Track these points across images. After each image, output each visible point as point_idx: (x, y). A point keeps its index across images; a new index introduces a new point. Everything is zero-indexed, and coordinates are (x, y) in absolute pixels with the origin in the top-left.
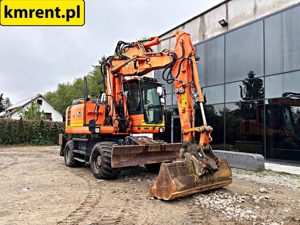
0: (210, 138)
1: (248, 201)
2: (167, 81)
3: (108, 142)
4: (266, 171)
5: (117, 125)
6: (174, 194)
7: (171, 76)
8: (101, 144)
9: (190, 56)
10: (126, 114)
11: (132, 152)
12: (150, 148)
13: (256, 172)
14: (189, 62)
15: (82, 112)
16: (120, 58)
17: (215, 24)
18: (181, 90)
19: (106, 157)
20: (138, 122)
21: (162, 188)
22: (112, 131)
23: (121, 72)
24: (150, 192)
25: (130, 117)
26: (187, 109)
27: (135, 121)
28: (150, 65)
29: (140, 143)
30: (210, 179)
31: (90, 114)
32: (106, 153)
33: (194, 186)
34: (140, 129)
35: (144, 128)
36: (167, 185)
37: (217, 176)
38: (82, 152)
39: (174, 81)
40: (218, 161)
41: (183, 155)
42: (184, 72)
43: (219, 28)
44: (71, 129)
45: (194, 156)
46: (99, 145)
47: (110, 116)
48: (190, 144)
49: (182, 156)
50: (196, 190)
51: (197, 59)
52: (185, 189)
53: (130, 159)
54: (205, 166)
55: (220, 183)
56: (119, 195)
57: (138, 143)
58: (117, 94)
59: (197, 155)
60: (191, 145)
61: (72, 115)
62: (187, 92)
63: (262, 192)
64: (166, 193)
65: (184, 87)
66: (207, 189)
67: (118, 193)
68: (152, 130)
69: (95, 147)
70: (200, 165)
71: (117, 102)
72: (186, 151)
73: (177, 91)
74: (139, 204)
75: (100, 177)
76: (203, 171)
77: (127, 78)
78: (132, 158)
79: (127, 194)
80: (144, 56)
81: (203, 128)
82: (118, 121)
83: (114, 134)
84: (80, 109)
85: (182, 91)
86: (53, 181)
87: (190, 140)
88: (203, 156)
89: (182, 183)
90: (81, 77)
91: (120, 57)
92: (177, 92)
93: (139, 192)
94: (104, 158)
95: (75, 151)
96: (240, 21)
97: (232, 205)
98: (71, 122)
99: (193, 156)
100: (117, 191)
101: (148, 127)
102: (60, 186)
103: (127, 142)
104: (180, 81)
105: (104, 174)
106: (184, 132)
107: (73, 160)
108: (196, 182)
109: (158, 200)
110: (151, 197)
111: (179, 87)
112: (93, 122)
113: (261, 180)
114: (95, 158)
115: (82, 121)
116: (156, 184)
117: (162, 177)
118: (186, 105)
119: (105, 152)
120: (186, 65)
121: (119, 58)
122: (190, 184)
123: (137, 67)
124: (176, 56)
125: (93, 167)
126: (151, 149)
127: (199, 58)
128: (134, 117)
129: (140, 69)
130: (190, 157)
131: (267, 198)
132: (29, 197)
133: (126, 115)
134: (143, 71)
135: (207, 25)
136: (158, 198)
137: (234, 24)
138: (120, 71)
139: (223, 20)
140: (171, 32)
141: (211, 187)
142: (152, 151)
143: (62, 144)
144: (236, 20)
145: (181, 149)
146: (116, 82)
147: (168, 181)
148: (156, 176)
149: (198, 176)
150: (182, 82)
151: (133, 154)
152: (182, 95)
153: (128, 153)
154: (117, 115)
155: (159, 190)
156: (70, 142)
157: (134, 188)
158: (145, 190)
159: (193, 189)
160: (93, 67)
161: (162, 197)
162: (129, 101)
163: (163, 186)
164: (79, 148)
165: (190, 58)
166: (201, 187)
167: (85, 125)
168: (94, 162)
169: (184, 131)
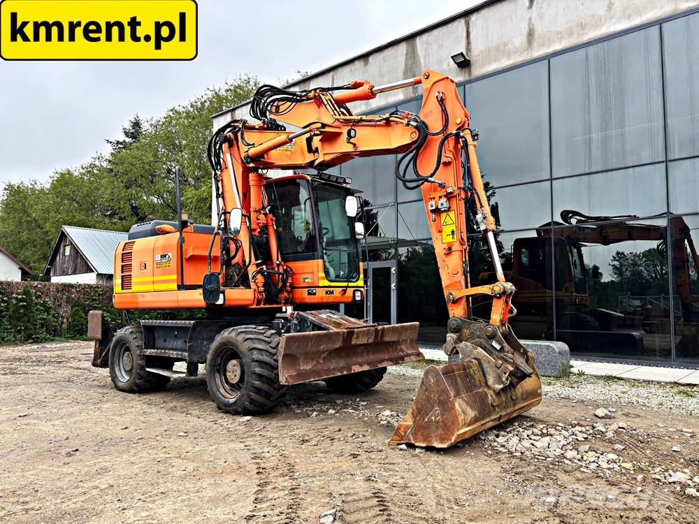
0: (511, 307)
1: (594, 435)
2: (404, 182)
3: (254, 326)
4: (575, 375)
5: (260, 285)
6: (461, 431)
7: (416, 172)
8: (241, 332)
9: (461, 128)
10: (278, 260)
11: (322, 347)
12: (355, 336)
13: (557, 378)
14: (461, 142)
15: (173, 255)
16: (265, 126)
17: (440, 61)
18: (442, 204)
19: (257, 361)
20: (307, 278)
21: (430, 421)
22: (249, 300)
23: (266, 159)
24: (396, 434)
25: (287, 266)
26: (456, 246)
27: (299, 276)
28: (354, 145)
29: (331, 327)
30: (511, 398)
31: (194, 259)
32: (255, 352)
33: (489, 414)
34: (315, 294)
35: (324, 292)
36: (442, 415)
37: (521, 391)
38: (177, 354)
39: (423, 183)
40: (527, 356)
41: (455, 347)
42: (447, 164)
43: (450, 69)
44: (136, 297)
45: (481, 348)
46: (233, 334)
47: (238, 263)
48: (469, 324)
49: (453, 349)
50: (492, 421)
51: (475, 137)
52: (476, 420)
53: (318, 362)
54: (511, 369)
55: (526, 404)
56: (319, 447)
57: (327, 325)
58: (256, 211)
59: (488, 346)
60: (471, 326)
61: (135, 263)
62: (455, 209)
63: (603, 418)
64: (440, 431)
65: (449, 196)
66: (506, 419)
67: (314, 442)
68: (340, 295)
69: (219, 339)
70: (499, 368)
71: (255, 230)
72: (460, 340)
73: (432, 206)
74: (387, 461)
75: (240, 410)
76: (507, 379)
77: (274, 174)
78: (322, 362)
79: (336, 443)
80: (337, 123)
81: (502, 287)
82: (263, 274)
83: (254, 306)
84: (166, 247)
85: (445, 206)
86: (127, 428)
87: (465, 313)
88: (502, 348)
89: (472, 408)
90: (70, 169)
91: (264, 123)
92: (434, 208)
93: (361, 436)
94: (253, 364)
95: (149, 352)
96: (496, 60)
97: (569, 447)
98: (134, 280)
99: (480, 350)
100: (306, 438)
101: (331, 289)
102: (158, 438)
103: (295, 324)
104: (440, 185)
105: (252, 401)
106: (453, 298)
107: (140, 376)
108: (492, 404)
109: (418, 450)
110: (399, 444)
111: (437, 199)
112: (213, 278)
113: (578, 393)
114: (219, 365)
115: (174, 277)
116: (413, 413)
117: (427, 396)
118: (453, 238)
119: (254, 349)
120: (451, 148)
121: (261, 125)
122: (484, 409)
123: (317, 148)
124: (427, 127)
125: (214, 389)
126: (358, 337)
127: (477, 135)
128: (297, 266)
129: (324, 154)
130: (471, 351)
131: (623, 428)
132: (106, 470)
133: (278, 262)
134: (333, 160)
135: (422, 61)
136: (417, 444)
137: (483, 65)
138: (266, 156)
139: (462, 54)
140: (336, 71)
141: (512, 412)
142: (358, 343)
143: (99, 336)
144: (489, 56)
145: (448, 335)
146: (251, 183)
147: (446, 406)
148: (358, 399)
149: (494, 391)
150: (444, 187)
151: (324, 353)
152: (443, 216)
153: (315, 349)
154: (260, 261)
155: (421, 428)
156: (130, 330)
157: (340, 430)
158: (367, 431)
159: (487, 420)
160: (109, 145)
161: (430, 441)
162: (281, 229)
163: (433, 418)
164: (159, 343)
165: (462, 134)
166: (498, 416)
167: (181, 287)
168: (217, 375)
169: (451, 294)
